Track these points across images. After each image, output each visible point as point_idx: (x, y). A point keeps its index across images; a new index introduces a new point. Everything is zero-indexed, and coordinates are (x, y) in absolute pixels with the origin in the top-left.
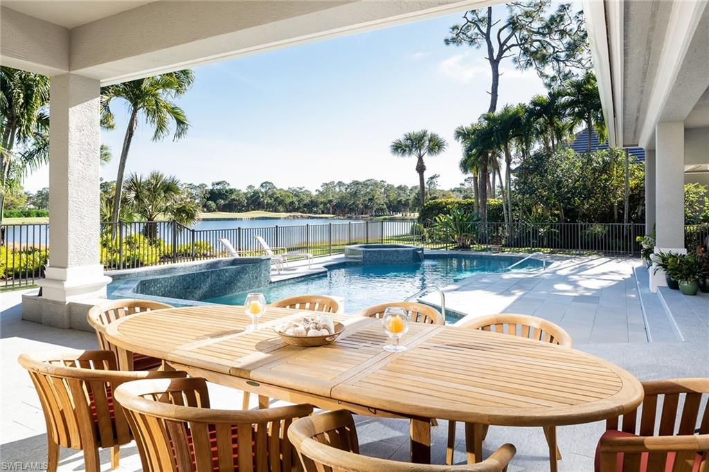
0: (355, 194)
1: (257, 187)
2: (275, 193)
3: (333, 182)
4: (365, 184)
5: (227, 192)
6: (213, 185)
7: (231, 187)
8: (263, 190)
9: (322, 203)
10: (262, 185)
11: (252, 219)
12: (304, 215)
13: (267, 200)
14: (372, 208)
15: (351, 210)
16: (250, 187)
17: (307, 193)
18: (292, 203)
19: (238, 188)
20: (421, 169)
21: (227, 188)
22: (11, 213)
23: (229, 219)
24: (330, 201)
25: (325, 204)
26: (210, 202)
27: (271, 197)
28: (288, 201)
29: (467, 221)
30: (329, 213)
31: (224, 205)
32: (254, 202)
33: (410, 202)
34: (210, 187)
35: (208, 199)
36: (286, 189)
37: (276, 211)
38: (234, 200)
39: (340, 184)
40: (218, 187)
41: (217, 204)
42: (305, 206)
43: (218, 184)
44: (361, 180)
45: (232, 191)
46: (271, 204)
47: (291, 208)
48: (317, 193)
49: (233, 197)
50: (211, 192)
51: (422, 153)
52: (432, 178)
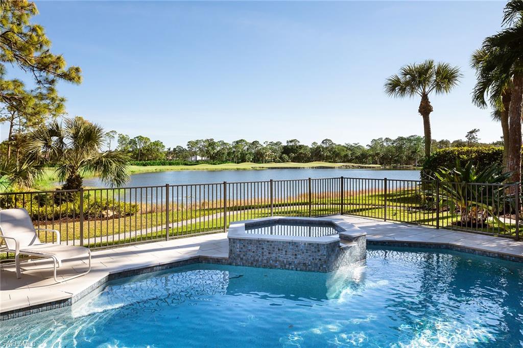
0: (399, 148)
1: (319, 143)
2: (332, 148)
3: (382, 138)
4: (409, 140)
5: (297, 147)
6: (288, 142)
7: (300, 144)
8: (324, 146)
9: (370, 155)
10: (323, 142)
11: (313, 168)
12: (355, 165)
13: (327, 154)
14: (415, 160)
15: (396, 162)
16: (314, 143)
17: (359, 147)
18: (346, 156)
19: (305, 145)
20: (425, 109)
21: (297, 144)
22: (154, 163)
23: (296, 168)
24: (377, 154)
25: (373, 156)
26: (284, 155)
27: (330, 151)
28: (343, 154)
30: (376, 164)
31: (294, 158)
32: (317, 154)
34: (284, 144)
35: (283, 153)
36: (343, 144)
37: (335, 162)
38: (301, 153)
39: (387, 140)
40: (291, 144)
41: (289, 157)
42: (357, 157)
43: (291, 142)
44: (406, 136)
45: (301, 147)
46: (329, 156)
47: (346, 159)
48: (368, 148)
49: (302, 151)
50: (285, 147)
51: (427, 90)
52: (471, 132)
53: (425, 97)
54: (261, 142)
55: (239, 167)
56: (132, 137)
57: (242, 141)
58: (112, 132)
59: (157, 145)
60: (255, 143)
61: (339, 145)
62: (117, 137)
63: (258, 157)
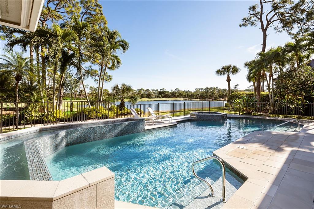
0: (207, 92)
1: (174, 90)
2: (179, 92)
3: (199, 88)
4: (211, 89)
6: (161, 90)
7: (166, 90)
8: (176, 91)
9: (195, 95)
10: (175, 90)
11: (172, 100)
12: (189, 99)
13: (177, 94)
14: (213, 97)
15: (205, 98)
16: (172, 90)
17: (190, 92)
18: (185, 95)
19: (168, 91)
20: (229, 80)
21: (165, 91)
23: (165, 100)
24: (198, 95)
25: (196, 95)
27: (178, 93)
28: (184, 94)
29: (250, 102)
30: (197, 98)
31: (164, 96)
32: (173, 95)
33: (227, 94)
34: (159, 90)
35: (159, 94)
36: (183, 91)
37: (180, 98)
39: (202, 89)
40: (162, 90)
41: (162, 96)
42: (189, 96)
43: (162, 89)
44: (209, 87)
45: (166, 92)
47: (185, 97)
48: (194, 92)
49: (167, 93)
50: (160, 92)
51: (229, 74)
52: (236, 86)
53: (228, 76)
54: (150, 90)
55: (142, 100)
56: (95, 88)
57: (142, 89)
58: (87, 85)
59: (106, 91)
60: (147, 90)
61: (182, 91)
62: (89, 87)
63: (149, 96)
